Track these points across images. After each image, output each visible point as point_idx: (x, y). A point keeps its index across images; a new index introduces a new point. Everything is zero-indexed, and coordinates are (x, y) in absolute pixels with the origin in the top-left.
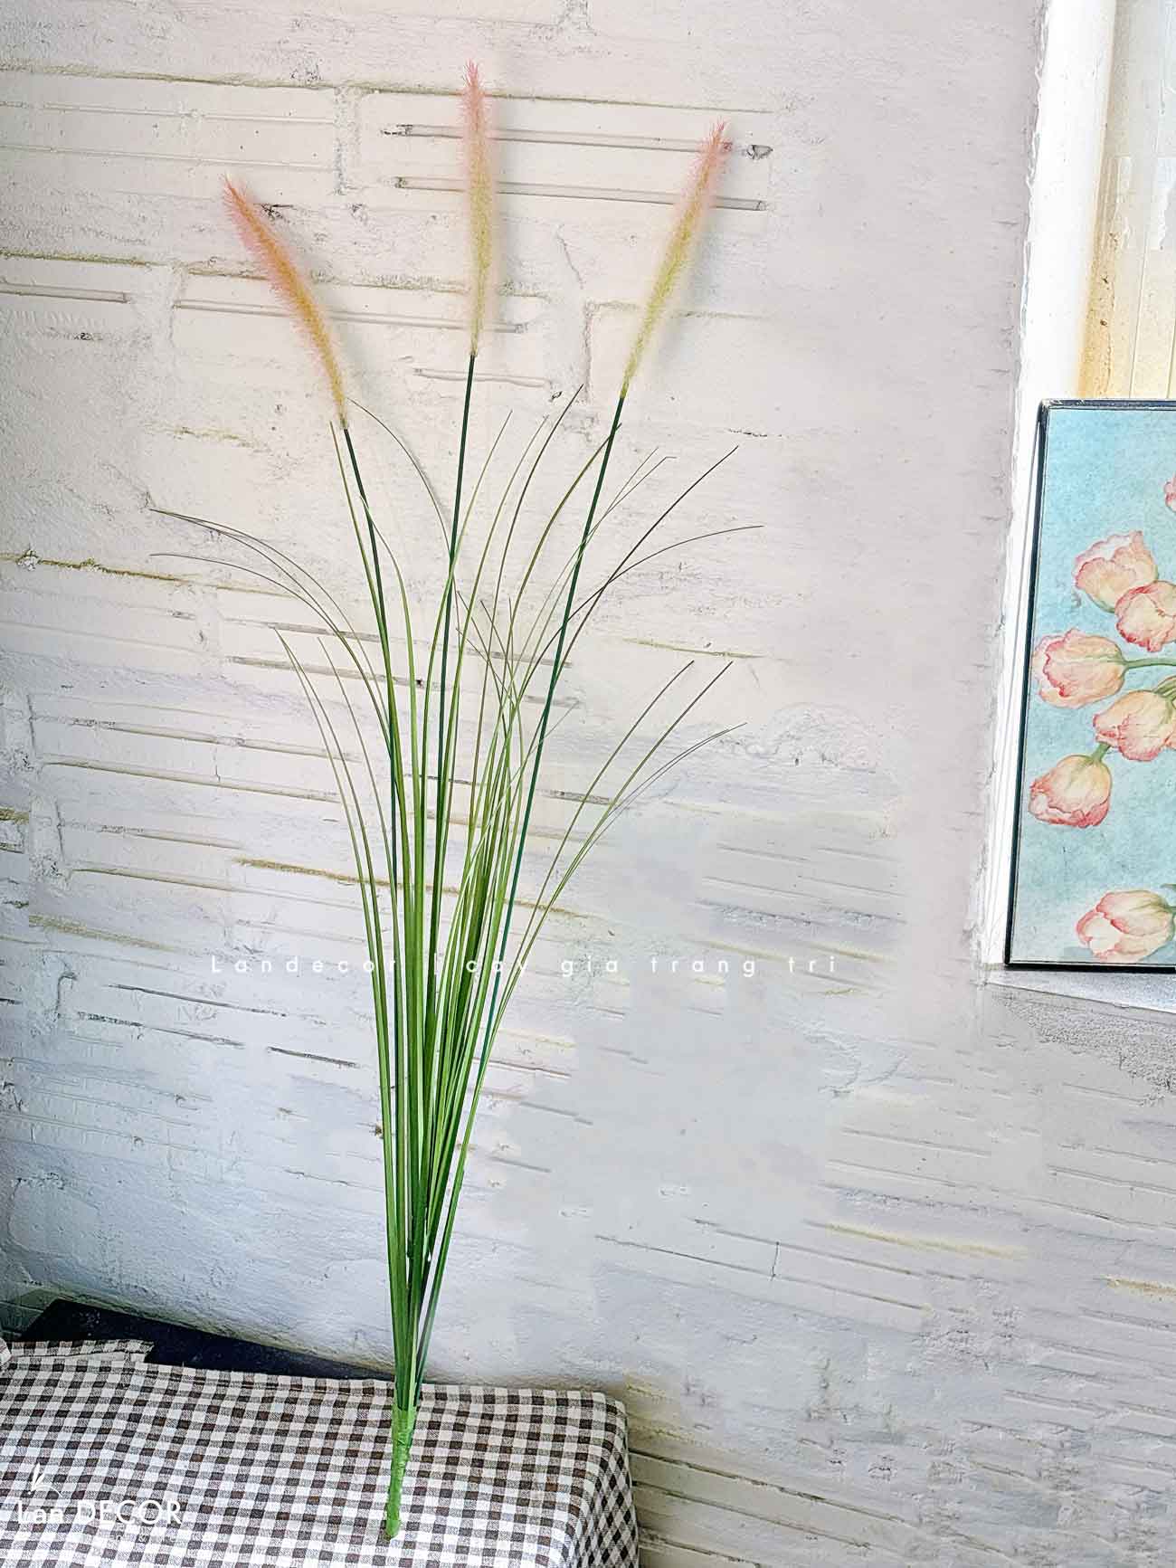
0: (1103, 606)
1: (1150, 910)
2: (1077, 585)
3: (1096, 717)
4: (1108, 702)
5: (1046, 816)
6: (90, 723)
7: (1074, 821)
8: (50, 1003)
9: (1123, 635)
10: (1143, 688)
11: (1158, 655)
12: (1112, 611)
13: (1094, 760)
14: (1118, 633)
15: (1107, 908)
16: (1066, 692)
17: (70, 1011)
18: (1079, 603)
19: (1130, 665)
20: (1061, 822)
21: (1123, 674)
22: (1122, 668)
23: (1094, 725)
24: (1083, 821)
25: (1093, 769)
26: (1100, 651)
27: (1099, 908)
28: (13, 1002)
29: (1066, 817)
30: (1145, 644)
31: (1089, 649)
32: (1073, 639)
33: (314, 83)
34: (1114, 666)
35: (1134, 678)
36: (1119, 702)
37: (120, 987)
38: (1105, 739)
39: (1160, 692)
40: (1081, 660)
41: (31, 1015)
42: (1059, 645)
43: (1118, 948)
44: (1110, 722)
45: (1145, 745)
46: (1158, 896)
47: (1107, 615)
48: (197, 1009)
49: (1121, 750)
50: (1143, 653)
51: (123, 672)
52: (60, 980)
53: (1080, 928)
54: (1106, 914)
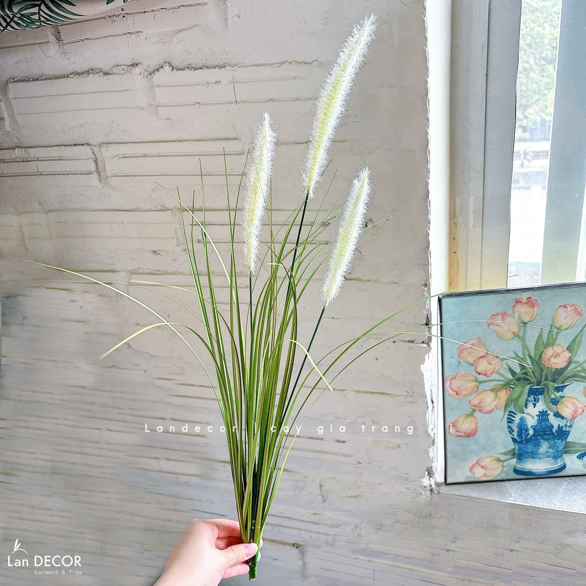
0: (469, 363)
1: (495, 462)
2: (459, 358)
3: (470, 401)
4: (474, 395)
5: (455, 435)
7: (464, 435)
9: (477, 372)
10: (486, 389)
11: (490, 378)
12: (472, 365)
13: (471, 415)
14: (475, 372)
15: (480, 463)
16: (458, 393)
18: (460, 363)
19: (480, 382)
20: (461, 436)
21: (478, 386)
22: (477, 384)
23: (469, 403)
24: (468, 435)
25: (470, 418)
26: (469, 378)
27: (477, 463)
29: (462, 434)
30: (485, 375)
31: (465, 378)
32: (459, 375)
33: (164, 209)
34: (474, 383)
35: (482, 387)
36: (478, 395)
38: (473, 408)
39: (492, 390)
40: (462, 382)
42: (454, 378)
43: (485, 475)
44: (475, 402)
45: (488, 408)
46: (497, 457)
47: (471, 366)
49: (480, 411)
50: (485, 378)
53: (471, 470)
54: (479, 465)
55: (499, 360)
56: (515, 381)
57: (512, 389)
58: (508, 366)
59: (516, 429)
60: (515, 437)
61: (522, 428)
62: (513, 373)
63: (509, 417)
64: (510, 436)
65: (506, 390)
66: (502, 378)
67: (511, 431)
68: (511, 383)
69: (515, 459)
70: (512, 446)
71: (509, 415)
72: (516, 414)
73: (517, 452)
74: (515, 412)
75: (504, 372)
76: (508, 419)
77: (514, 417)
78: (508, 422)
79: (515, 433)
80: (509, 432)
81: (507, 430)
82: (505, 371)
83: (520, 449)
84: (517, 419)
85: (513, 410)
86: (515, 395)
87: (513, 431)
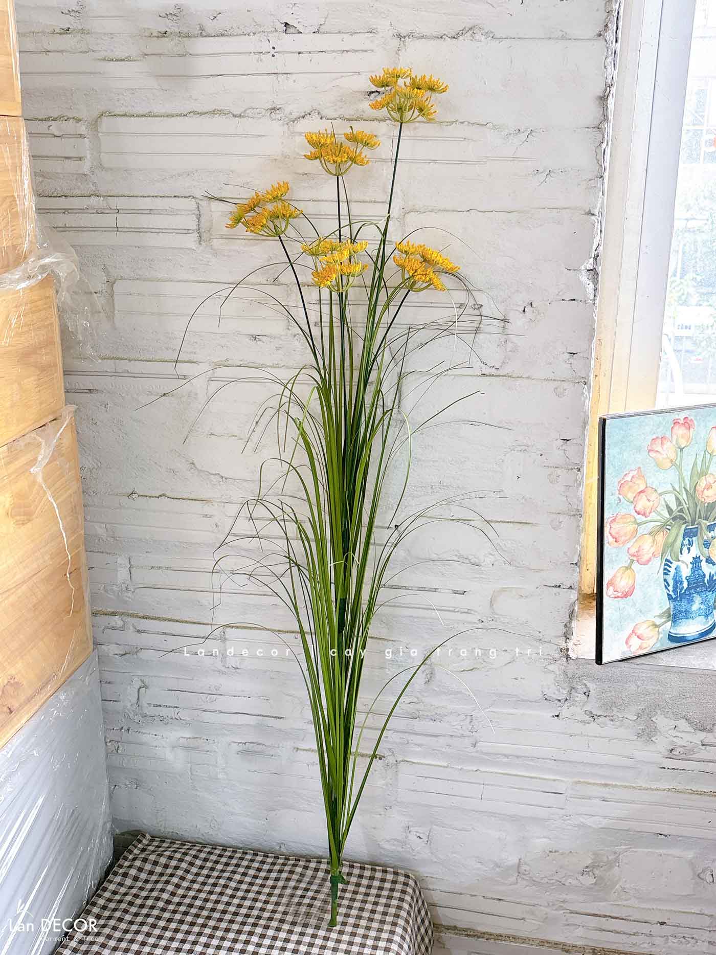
0: (629, 501)
1: (651, 628)
3: (629, 549)
6: (159, 568)
8: (134, 700)
9: (637, 512)
10: (644, 533)
11: (649, 519)
12: (631, 502)
13: (629, 567)
14: (634, 511)
17: (144, 702)
19: (639, 524)
21: (637, 529)
22: (636, 526)
25: (628, 572)
26: (629, 520)
28: (116, 701)
29: (620, 594)
30: (645, 515)
32: (619, 517)
34: (634, 526)
35: (642, 529)
36: (636, 541)
37: (169, 690)
38: (632, 558)
39: (650, 534)
40: (622, 526)
41: (125, 707)
43: (640, 647)
44: (634, 550)
45: (646, 557)
46: (653, 622)
47: (631, 504)
48: (207, 698)
49: (638, 561)
50: (644, 519)
51: (177, 543)
52: (139, 690)
55: (658, 496)
56: (671, 521)
57: (668, 532)
58: (665, 502)
59: (671, 582)
60: (671, 593)
61: (677, 581)
62: (670, 511)
63: (666, 567)
64: (665, 591)
65: (663, 532)
66: (659, 518)
67: (667, 585)
68: (668, 523)
69: (670, 622)
70: (667, 605)
71: (665, 565)
72: (671, 563)
73: (672, 613)
74: (672, 561)
75: (662, 510)
76: (665, 569)
77: (670, 567)
78: (665, 574)
79: (671, 588)
80: (665, 586)
81: (663, 584)
82: (662, 508)
83: (674, 609)
84: (673, 570)
85: (669, 558)
86: (671, 540)
87: (669, 586)
